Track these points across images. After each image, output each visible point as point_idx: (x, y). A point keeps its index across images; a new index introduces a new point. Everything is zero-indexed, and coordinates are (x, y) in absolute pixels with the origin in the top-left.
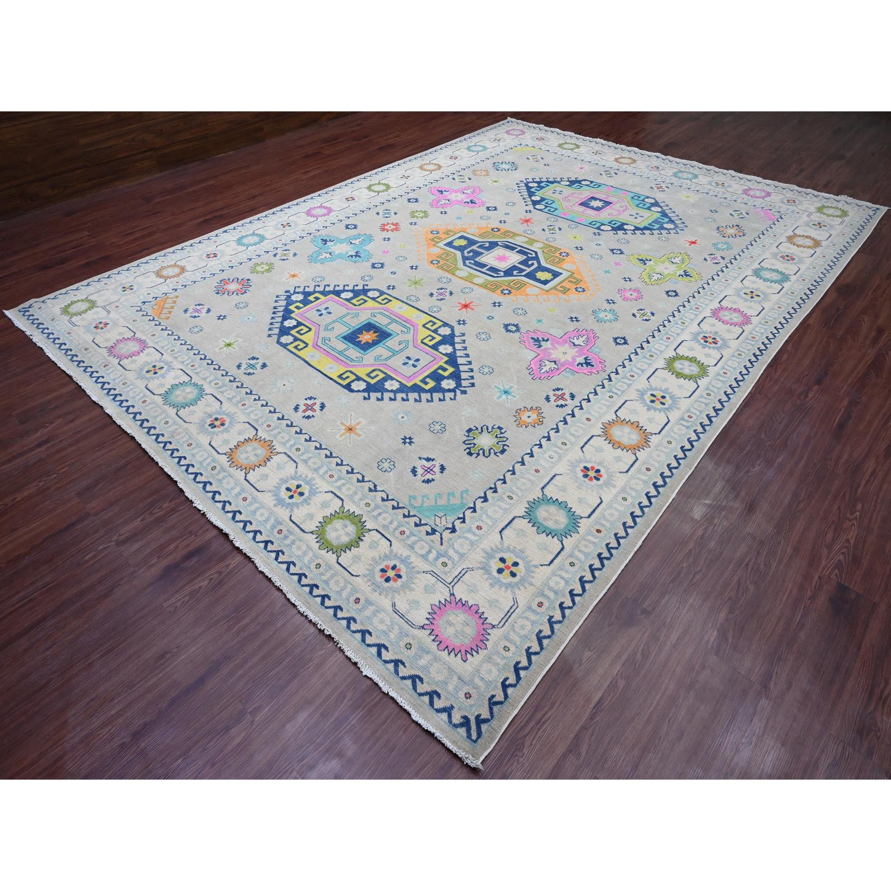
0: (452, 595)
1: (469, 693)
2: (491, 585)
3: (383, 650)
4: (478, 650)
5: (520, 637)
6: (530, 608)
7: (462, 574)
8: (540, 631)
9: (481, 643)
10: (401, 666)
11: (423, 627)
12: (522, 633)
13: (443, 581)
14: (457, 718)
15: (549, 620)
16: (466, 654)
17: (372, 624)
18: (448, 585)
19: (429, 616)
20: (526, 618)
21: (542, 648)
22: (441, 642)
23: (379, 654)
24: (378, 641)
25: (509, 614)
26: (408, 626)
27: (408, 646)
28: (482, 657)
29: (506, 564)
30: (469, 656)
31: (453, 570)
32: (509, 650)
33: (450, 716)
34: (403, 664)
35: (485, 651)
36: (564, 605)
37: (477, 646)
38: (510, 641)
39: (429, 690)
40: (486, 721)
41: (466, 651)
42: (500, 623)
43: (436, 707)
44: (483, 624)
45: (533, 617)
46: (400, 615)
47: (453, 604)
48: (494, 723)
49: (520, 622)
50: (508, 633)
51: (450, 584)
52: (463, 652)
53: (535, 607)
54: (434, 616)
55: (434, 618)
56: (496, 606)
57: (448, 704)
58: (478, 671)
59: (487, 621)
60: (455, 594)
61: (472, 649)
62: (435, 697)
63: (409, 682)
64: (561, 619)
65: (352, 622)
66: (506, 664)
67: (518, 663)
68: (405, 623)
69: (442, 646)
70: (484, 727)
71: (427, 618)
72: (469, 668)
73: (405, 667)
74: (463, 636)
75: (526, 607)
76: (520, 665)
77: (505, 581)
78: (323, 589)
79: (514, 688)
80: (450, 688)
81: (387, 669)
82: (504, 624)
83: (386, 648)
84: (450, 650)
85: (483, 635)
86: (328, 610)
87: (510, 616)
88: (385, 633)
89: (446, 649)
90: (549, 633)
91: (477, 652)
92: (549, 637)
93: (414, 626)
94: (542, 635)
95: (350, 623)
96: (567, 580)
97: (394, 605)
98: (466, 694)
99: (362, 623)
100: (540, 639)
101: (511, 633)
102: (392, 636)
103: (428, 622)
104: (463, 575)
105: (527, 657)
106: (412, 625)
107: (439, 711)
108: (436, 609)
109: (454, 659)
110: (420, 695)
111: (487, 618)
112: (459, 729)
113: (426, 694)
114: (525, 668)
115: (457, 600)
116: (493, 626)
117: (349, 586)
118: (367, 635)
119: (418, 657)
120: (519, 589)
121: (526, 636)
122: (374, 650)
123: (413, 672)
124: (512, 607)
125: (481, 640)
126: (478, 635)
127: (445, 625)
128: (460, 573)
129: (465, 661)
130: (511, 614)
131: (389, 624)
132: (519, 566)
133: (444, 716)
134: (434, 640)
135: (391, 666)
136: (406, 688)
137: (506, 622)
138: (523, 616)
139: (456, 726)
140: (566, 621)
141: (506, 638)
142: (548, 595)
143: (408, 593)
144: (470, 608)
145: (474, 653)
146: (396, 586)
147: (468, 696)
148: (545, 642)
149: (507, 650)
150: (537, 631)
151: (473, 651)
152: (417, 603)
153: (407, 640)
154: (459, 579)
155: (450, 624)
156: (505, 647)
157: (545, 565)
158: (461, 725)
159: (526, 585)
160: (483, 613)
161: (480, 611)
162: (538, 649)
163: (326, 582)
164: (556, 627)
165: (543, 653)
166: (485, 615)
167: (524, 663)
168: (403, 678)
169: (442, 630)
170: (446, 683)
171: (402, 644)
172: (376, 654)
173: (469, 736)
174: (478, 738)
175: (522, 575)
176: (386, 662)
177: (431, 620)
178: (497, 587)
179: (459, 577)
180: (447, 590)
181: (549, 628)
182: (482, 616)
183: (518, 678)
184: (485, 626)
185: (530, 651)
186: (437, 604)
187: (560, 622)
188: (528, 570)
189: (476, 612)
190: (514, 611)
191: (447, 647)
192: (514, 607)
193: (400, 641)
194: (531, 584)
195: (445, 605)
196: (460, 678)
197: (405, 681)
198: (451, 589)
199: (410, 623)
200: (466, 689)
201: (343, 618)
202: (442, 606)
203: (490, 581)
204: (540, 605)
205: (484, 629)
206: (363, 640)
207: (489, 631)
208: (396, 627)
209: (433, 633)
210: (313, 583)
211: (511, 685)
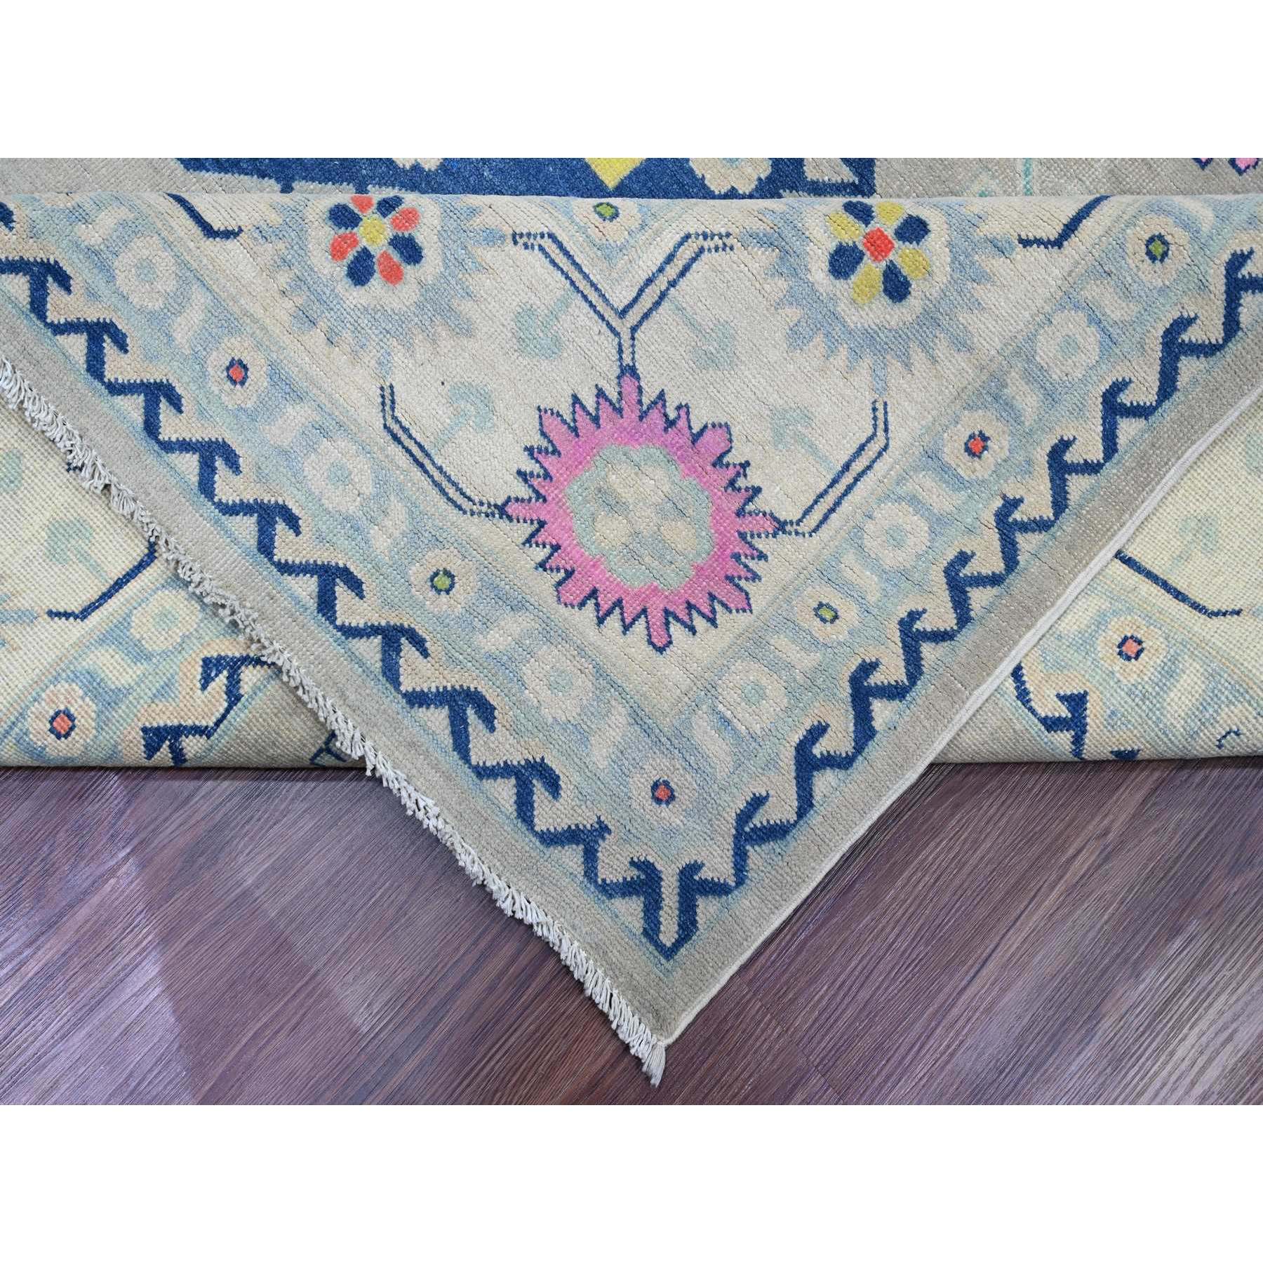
0: (629, 371)
1: (666, 784)
2: (796, 338)
3: (341, 590)
4: (714, 611)
5: (883, 573)
6: (932, 455)
7: (679, 263)
8: (963, 558)
9: (730, 587)
10: (408, 651)
11: (501, 510)
12: (891, 558)
13: (593, 297)
14: (614, 866)
15: (1002, 517)
16: (667, 624)
17: (298, 479)
18: (615, 323)
19: (529, 466)
20: (913, 500)
21: (964, 618)
22: (569, 574)
23: (326, 604)
24: (323, 556)
25: (848, 479)
26: (442, 502)
27: (442, 582)
28: (728, 638)
29: (874, 225)
30: (676, 629)
31: (642, 238)
32: (836, 617)
33: (590, 857)
34: (419, 643)
35: (743, 619)
36: (1069, 457)
37: (712, 597)
38: (847, 589)
39: (516, 758)
40: (718, 889)
41: (667, 612)
42: (807, 512)
43: (541, 825)
44: (740, 513)
45: (941, 499)
46: (415, 450)
47: (631, 414)
48: (743, 902)
49: (889, 514)
50: (837, 557)
51: (623, 313)
52: (656, 616)
53: (953, 451)
54: (550, 462)
55: (547, 476)
56: (799, 438)
57: (587, 819)
58: (711, 689)
59: (760, 503)
60: (640, 370)
61: (690, 606)
62: (538, 787)
63: (438, 718)
64: (1048, 513)
65: (219, 463)
66: (820, 669)
67: (867, 668)
68: (434, 492)
69: (576, 589)
70: (706, 908)
71: (519, 473)
72: (677, 674)
73: (425, 653)
74: (661, 557)
75: (917, 451)
76: (876, 679)
77: (854, 318)
78: (92, 295)
79: (841, 774)
80: (600, 755)
81: (352, 657)
82: (826, 518)
83: (356, 585)
84: (605, 607)
85: (737, 557)
86: (120, 400)
87: (849, 488)
88: (355, 528)
89: (591, 603)
90: (998, 566)
91: (713, 621)
92: (995, 580)
93: (466, 505)
94: (967, 571)
95: (213, 470)
96: (1114, 331)
97: (388, 400)
98: (655, 786)
99: (261, 478)
100: (958, 587)
101: (850, 558)
102: (381, 543)
103: (522, 491)
104: (682, 274)
105: (906, 647)
106: (460, 500)
107: (551, 839)
108: (559, 433)
109: (621, 640)
110: (484, 773)
111: (757, 490)
112: (619, 904)
113: (505, 770)
114: (895, 692)
115: (646, 401)
116: (781, 527)
117: (199, 298)
118: (281, 527)
119: (474, 620)
120: (907, 365)
121: (904, 574)
122: (307, 587)
123: (452, 679)
124: (862, 448)
125: (730, 579)
126: (718, 558)
127: (592, 507)
128: (670, 259)
129: (661, 650)
130: (856, 480)
131: (369, 489)
132: (930, 238)
133: (572, 857)
134: (542, 565)
135: (370, 649)
136: (424, 739)
137: (832, 510)
138: (901, 491)
139: (608, 890)
140: (1068, 523)
141: (827, 574)
142: (1019, 403)
143: (446, 343)
144: (696, 438)
145: (699, 623)
146: (396, 305)
147: (663, 793)
148: (979, 598)
149: (828, 616)
150: (951, 555)
151: (695, 614)
152: (486, 399)
153: (437, 559)
154: (663, 295)
155: (614, 505)
156: (821, 605)
157: (1039, 242)
158: (627, 889)
159: (942, 349)
160: (745, 465)
161: (734, 458)
162: (948, 620)
163: (98, 258)
164: (1027, 543)
165: (968, 637)
166: (754, 478)
167: (892, 670)
168: (417, 699)
169: (577, 525)
170: (584, 739)
171: (418, 573)
172: (312, 604)
173: (651, 931)
174: (678, 944)
175: (935, 293)
176: (350, 632)
177: (535, 482)
178: (818, 343)
179: (662, 282)
180: (610, 343)
181: (997, 545)
182: (741, 482)
183: (864, 731)
184: (747, 525)
185: (918, 625)
186: (566, 410)
187: (1042, 525)
188: (961, 263)
189: (718, 462)
190: (869, 467)
191: (594, 593)
192: (874, 447)
193: (413, 560)
194: (962, 344)
195: (596, 420)
196: (637, 717)
197: (422, 713)
198: (626, 343)
199: (451, 492)
200: (658, 767)
201: (185, 446)
202: (584, 423)
203: (792, 314)
204: (976, 446)
205: (742, 536)
206: (266, 546)
207: (760, 544)
208: (398, 510)
209: (541, 538)
210: (41, 256)
211: (831, 761)
